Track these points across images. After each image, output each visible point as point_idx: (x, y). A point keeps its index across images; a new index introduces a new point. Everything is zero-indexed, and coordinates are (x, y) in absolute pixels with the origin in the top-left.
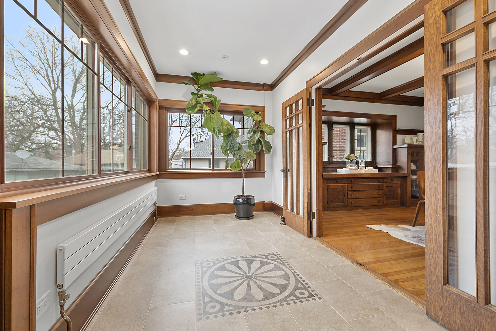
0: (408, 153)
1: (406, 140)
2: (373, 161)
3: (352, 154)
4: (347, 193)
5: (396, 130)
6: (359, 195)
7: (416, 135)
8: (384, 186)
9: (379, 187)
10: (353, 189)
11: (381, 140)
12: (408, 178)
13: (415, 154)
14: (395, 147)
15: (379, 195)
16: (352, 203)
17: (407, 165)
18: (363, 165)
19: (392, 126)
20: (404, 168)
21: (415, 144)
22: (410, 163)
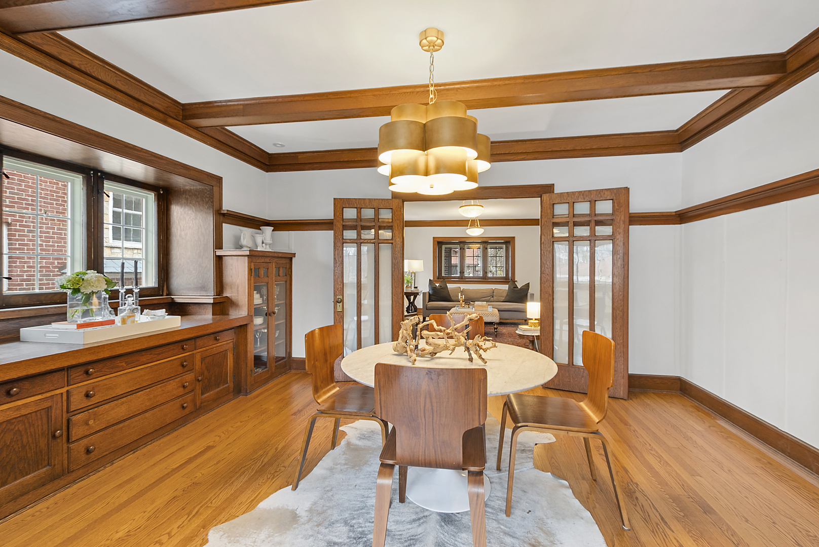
0: (250, 270)
1: (244, 239)
2: (163, 287)
3: (92, 274)
4: (68, 421)
5: (222, 212)
6: (118, 411)
7: (260, 229)
8: (198, 358)
9: (183, 366)
10: (94, 400)
11: (183, 233)
12: (249, 327)
13: (262, 272)
14: (219, 253)
15: (184, 387)
16: (88, 452)
17: (248, 298)
18: (134, 306)
19: (213, 202)
20: (240, 303)
21: (259, 249)
22: (252, 291)
